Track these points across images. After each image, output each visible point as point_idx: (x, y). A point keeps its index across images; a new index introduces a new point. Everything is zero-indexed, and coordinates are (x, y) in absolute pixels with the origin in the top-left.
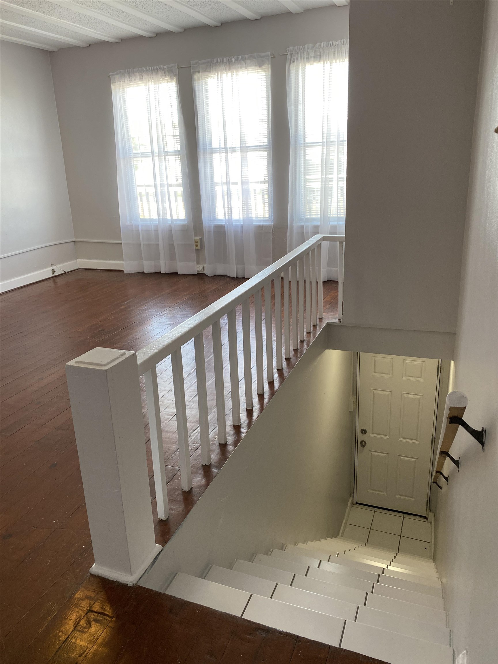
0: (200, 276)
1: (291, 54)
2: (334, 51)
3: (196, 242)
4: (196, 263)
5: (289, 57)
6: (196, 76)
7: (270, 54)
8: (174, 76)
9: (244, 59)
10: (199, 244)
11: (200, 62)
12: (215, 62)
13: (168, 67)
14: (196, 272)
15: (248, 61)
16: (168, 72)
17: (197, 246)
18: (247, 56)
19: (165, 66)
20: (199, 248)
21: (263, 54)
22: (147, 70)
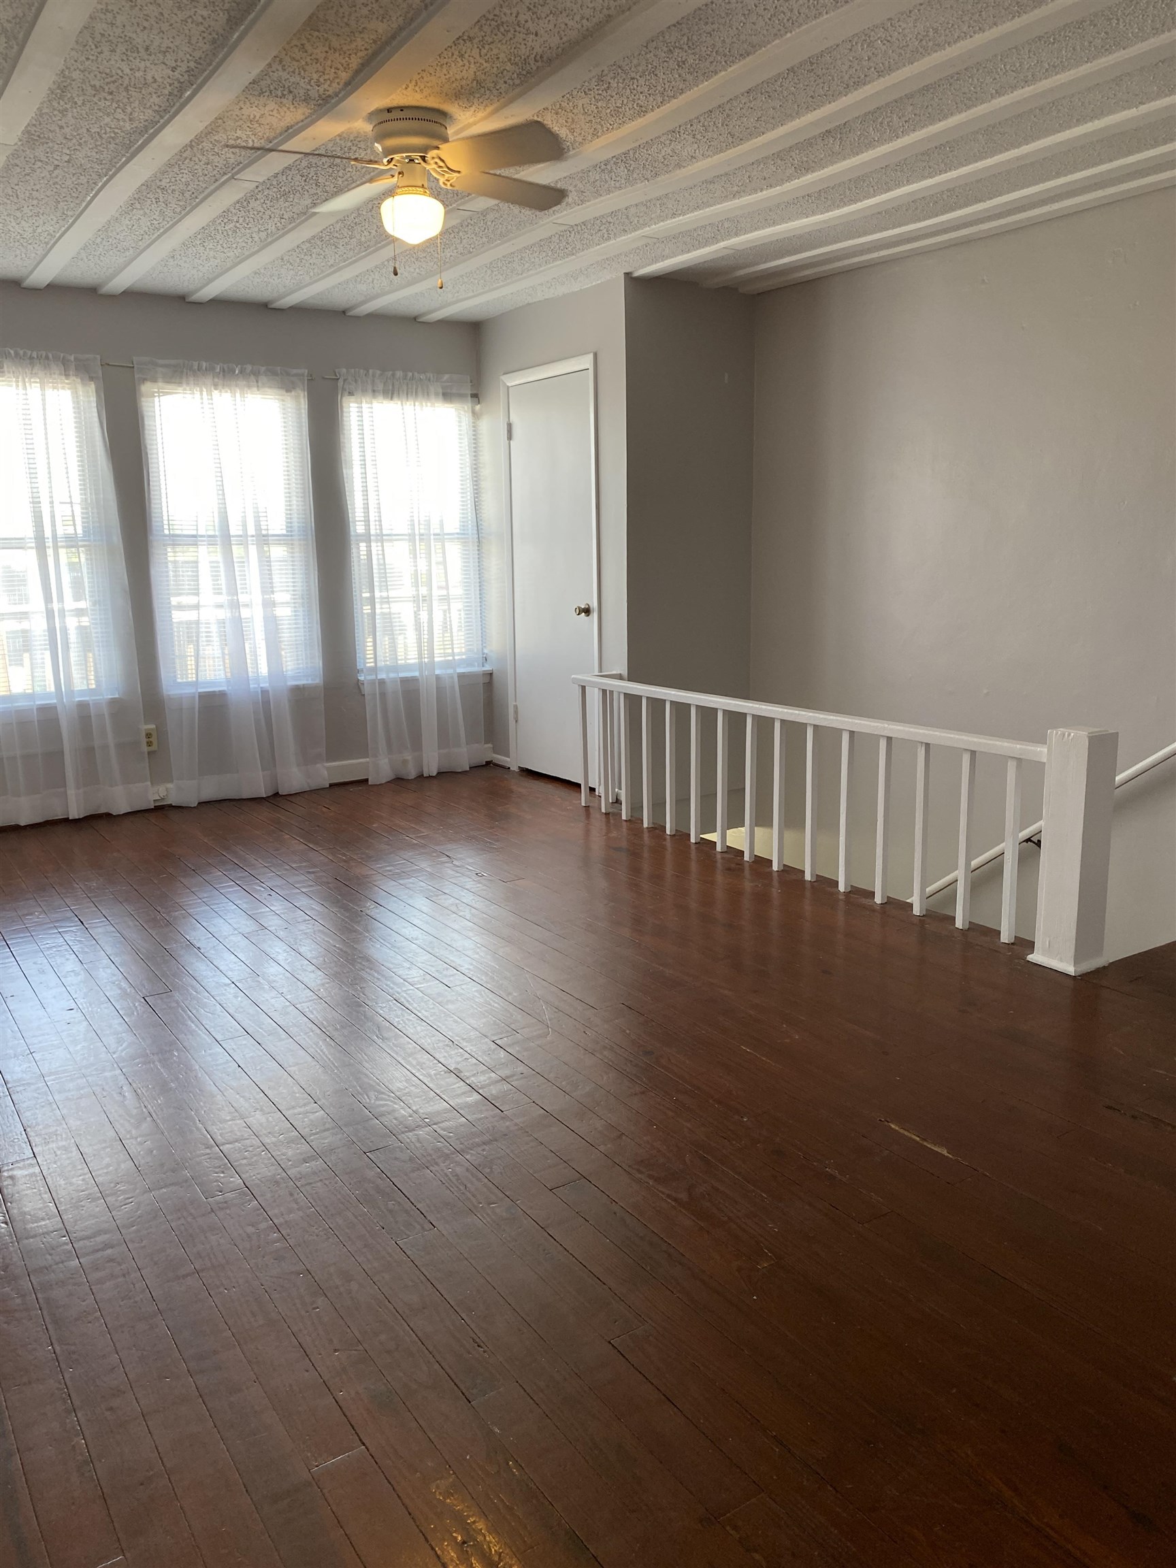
0: (161, 809)
1: (345, 380)
2: (416, 389)
3: (148, 735)
4: (149, 783)
5: (340, 383)
6: (146, 388)
7: (306, 374)
8: (91, 379)
9: (256, 374)
10: (154, 739)
11: (161, 362)
12: (196, 367)
13: (75, 359)
14: (152, 802)
15: (263, 379)
16: (77, 369)
17: (149, 744)
18: (263, 369)
19: (71, 355)
20: (154, 747)
21: (295, 371)
22: (17, 354)
